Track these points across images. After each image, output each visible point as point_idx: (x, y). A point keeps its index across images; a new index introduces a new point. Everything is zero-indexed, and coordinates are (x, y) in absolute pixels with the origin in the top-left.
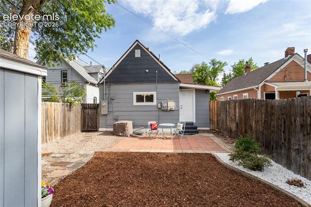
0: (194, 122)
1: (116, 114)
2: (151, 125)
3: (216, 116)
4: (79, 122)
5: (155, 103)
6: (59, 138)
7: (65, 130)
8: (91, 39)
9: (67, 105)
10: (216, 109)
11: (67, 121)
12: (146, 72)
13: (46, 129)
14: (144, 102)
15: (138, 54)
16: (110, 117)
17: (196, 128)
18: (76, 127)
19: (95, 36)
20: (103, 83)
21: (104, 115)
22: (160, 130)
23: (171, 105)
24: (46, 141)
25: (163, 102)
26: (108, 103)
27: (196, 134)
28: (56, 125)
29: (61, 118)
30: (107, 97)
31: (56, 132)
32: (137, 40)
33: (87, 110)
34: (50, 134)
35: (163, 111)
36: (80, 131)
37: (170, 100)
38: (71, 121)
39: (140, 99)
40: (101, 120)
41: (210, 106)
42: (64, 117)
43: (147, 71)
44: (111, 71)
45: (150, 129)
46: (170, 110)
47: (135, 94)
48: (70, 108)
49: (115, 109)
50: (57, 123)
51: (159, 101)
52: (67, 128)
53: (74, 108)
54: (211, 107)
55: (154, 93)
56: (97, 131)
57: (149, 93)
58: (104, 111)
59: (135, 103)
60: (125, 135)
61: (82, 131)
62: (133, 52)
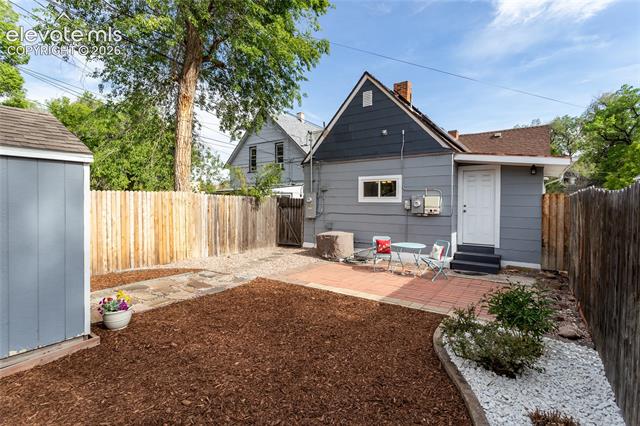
0: (497, 246)
1: (329, 218)
2: (378, 242)
3: (561, 235)
4: (273, 229)
5: (398, 199)
6: (236, 252)
7: (247, 240)
8: (293, 84)
9: (251, 200)
10: (561, 216)
11: (250, 225)
12: (382, 135)
13: (215, 235)
14: (377, 195)
15: (368, 100)
16: (319, 224)
17: (497, 260)
18: (267, 238)
19: (297, 79)
20: (309, 162)
21: (310, 219)
22: (394, 255)
23: (434, 203)
24: (216, 253)
25: (413, 197)
26: (317, 199)
27: (490, 276)
28: (232, 231)
29: (240, 219)
30: (316, 187)
31: (232, 241)
32: (366, 73)
33: (286, 210)
34: (223, 244)
35: (415, 215)
36: (274, 244)
37: (430, 193)
38: (258, 226)
39: (371, 190)
40: (307, 229)
41: (543, 207)
42: (246, 219)
43: (385, 132)
44: (322, 138)
45: (375, 252)
46: (429, 215)
47: (362, 180)
48: (257, 205)
49: (327, 210)
50: (234, 228)
51: (406, 194)
52: (250, 237)
53: (263, 205)
54: (547, 211)
55: (398, 178)
56: (300, 247)
57: (389, 178)
58: (310, 212)
59: (362, 199)
60: (334, 259)
61: (280, 245)
62: (359, 96)
